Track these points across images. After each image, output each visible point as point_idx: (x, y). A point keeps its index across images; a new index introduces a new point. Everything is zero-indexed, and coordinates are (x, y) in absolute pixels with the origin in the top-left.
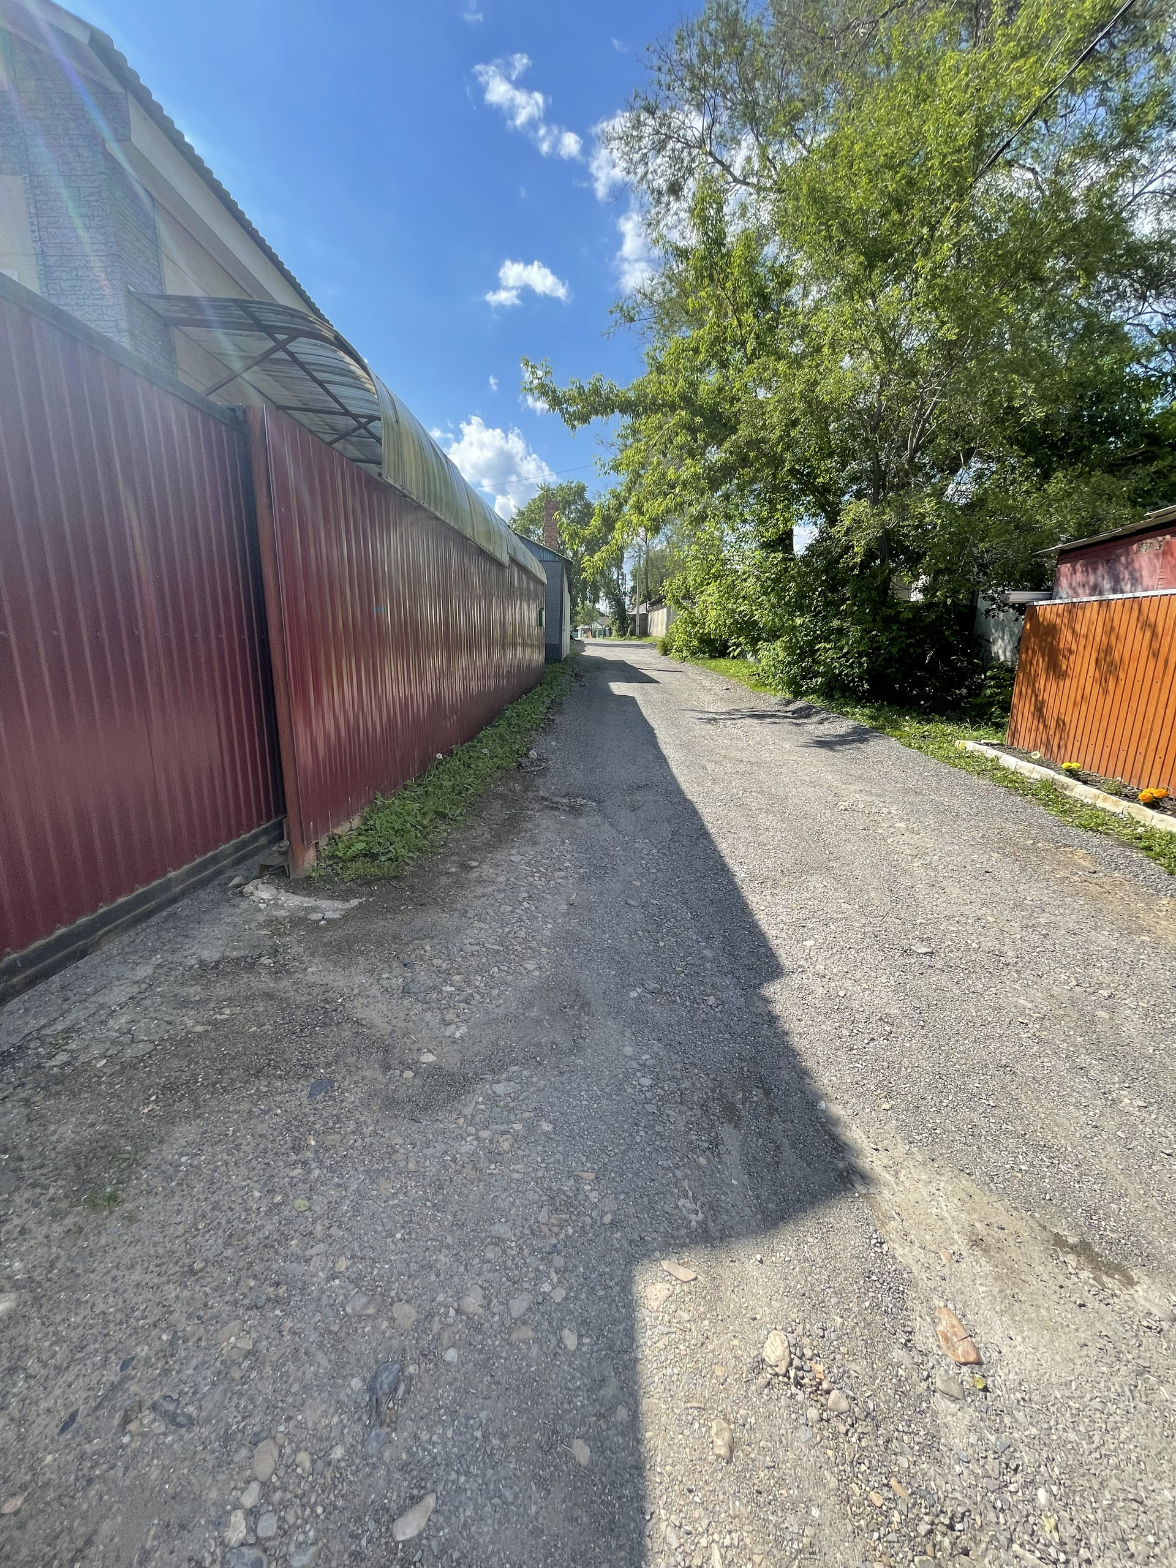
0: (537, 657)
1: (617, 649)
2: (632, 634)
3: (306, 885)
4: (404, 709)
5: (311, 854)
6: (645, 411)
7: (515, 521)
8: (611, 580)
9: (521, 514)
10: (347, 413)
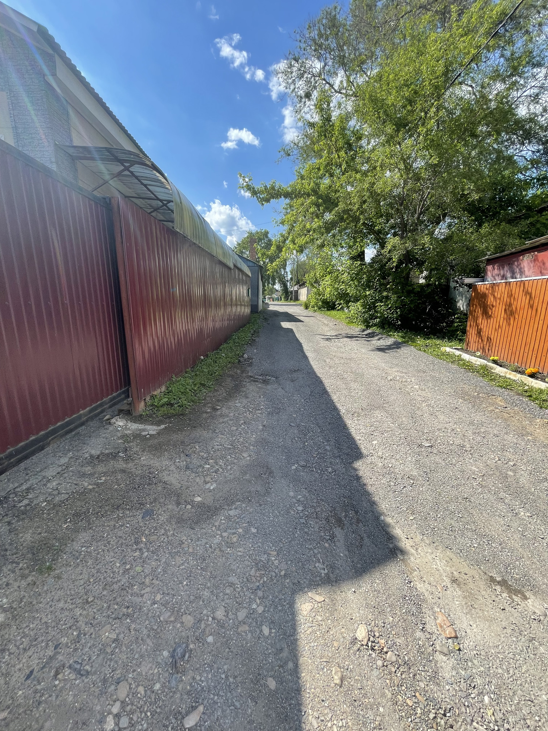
0: (247, 310)
1: (284, 307)
2: (291, 299)
3: (140, 419)
4: (185, 335)
5: (142, 404)
6: (296, 197)
7: (236, 248)
8: (281, 275)
9: (239, 244)
10: (158, 199)
